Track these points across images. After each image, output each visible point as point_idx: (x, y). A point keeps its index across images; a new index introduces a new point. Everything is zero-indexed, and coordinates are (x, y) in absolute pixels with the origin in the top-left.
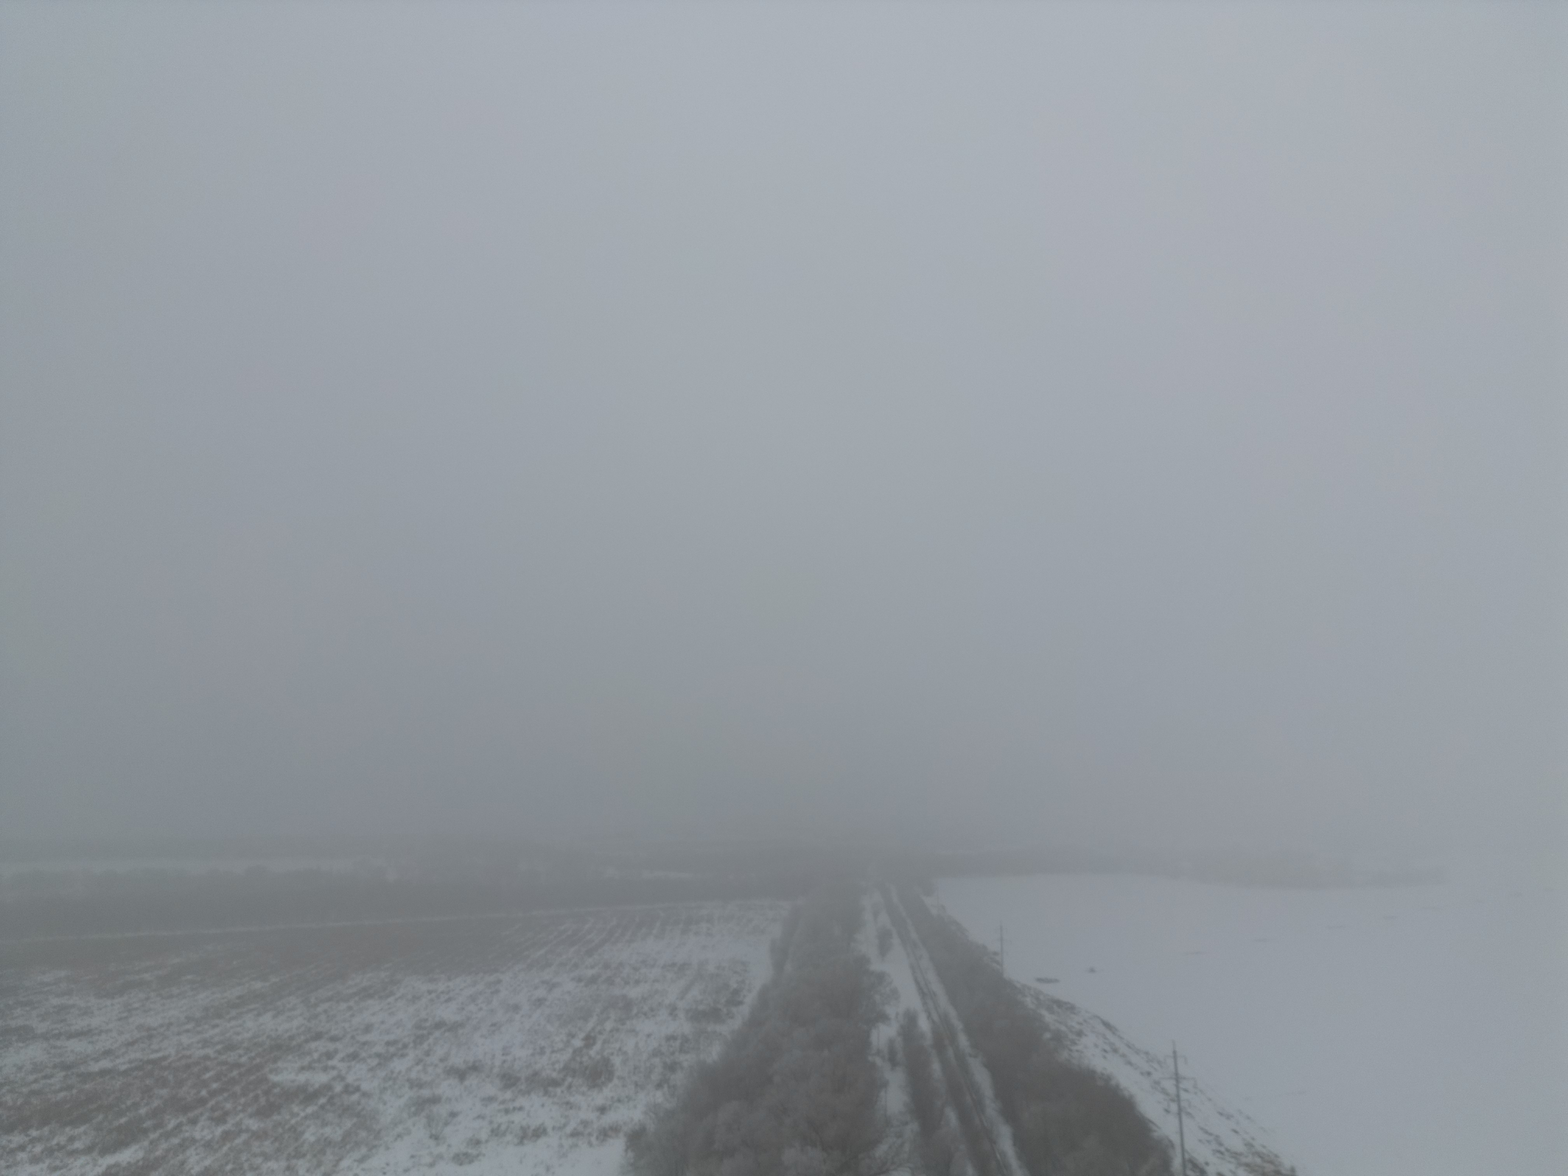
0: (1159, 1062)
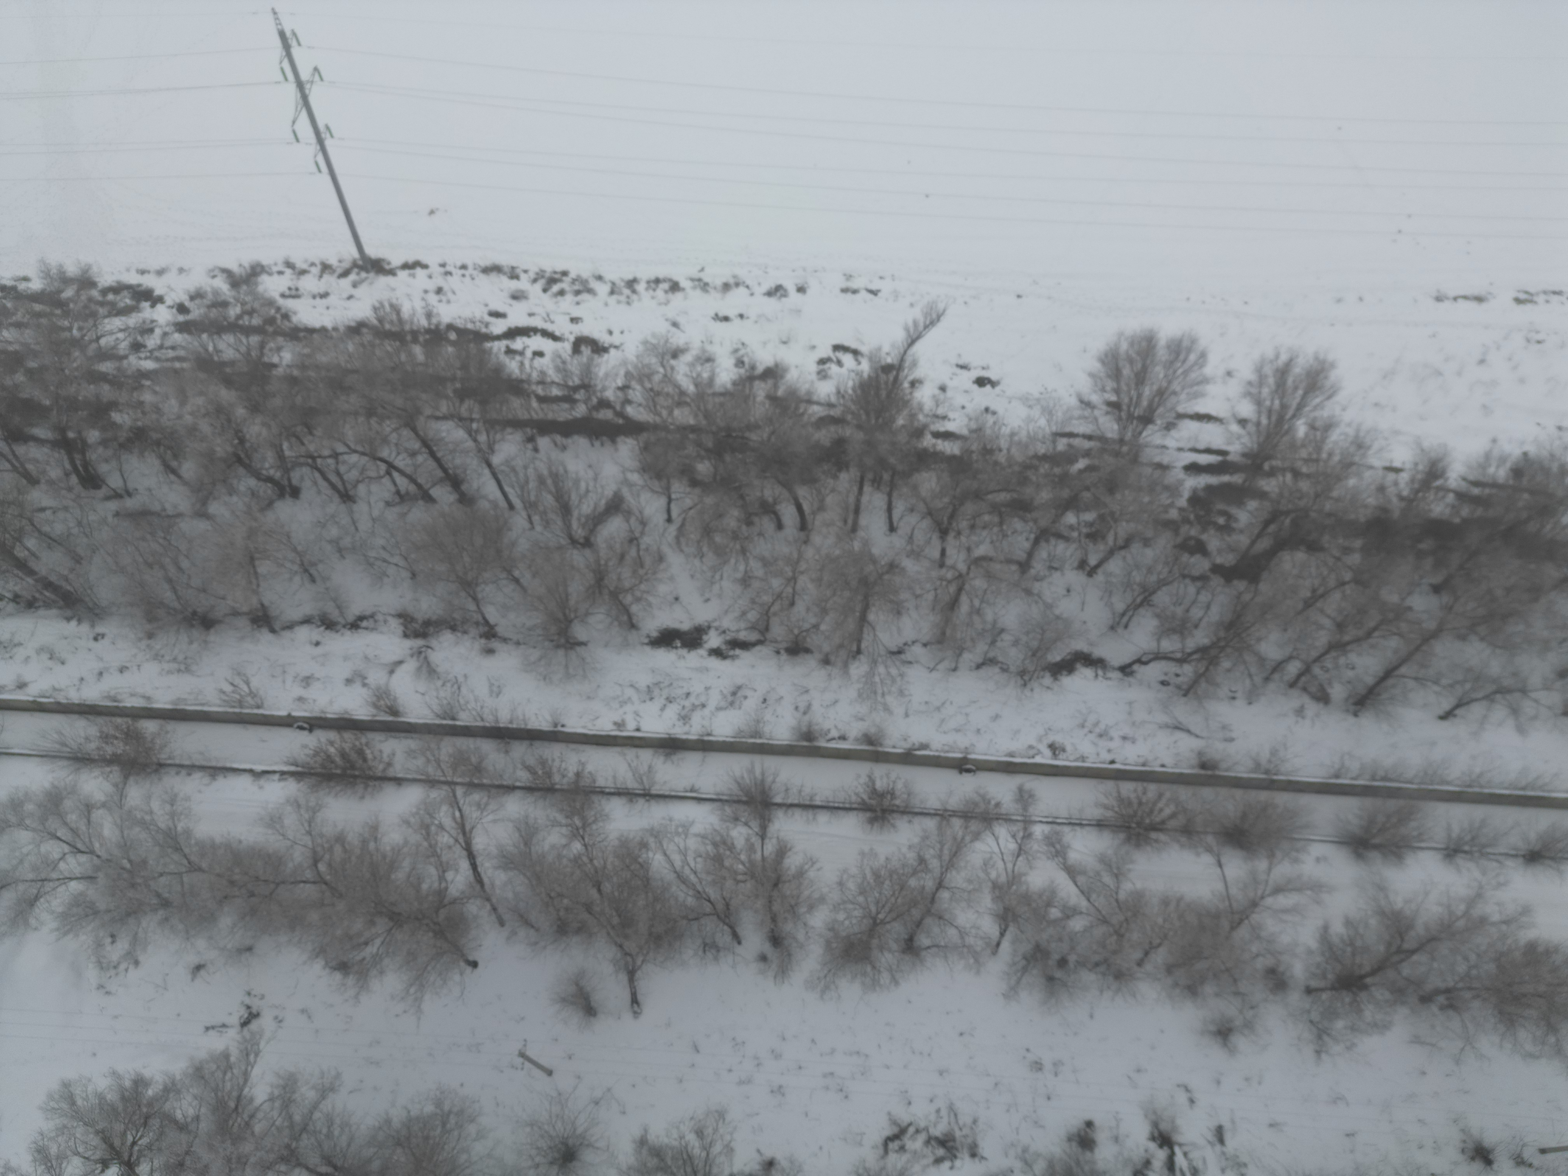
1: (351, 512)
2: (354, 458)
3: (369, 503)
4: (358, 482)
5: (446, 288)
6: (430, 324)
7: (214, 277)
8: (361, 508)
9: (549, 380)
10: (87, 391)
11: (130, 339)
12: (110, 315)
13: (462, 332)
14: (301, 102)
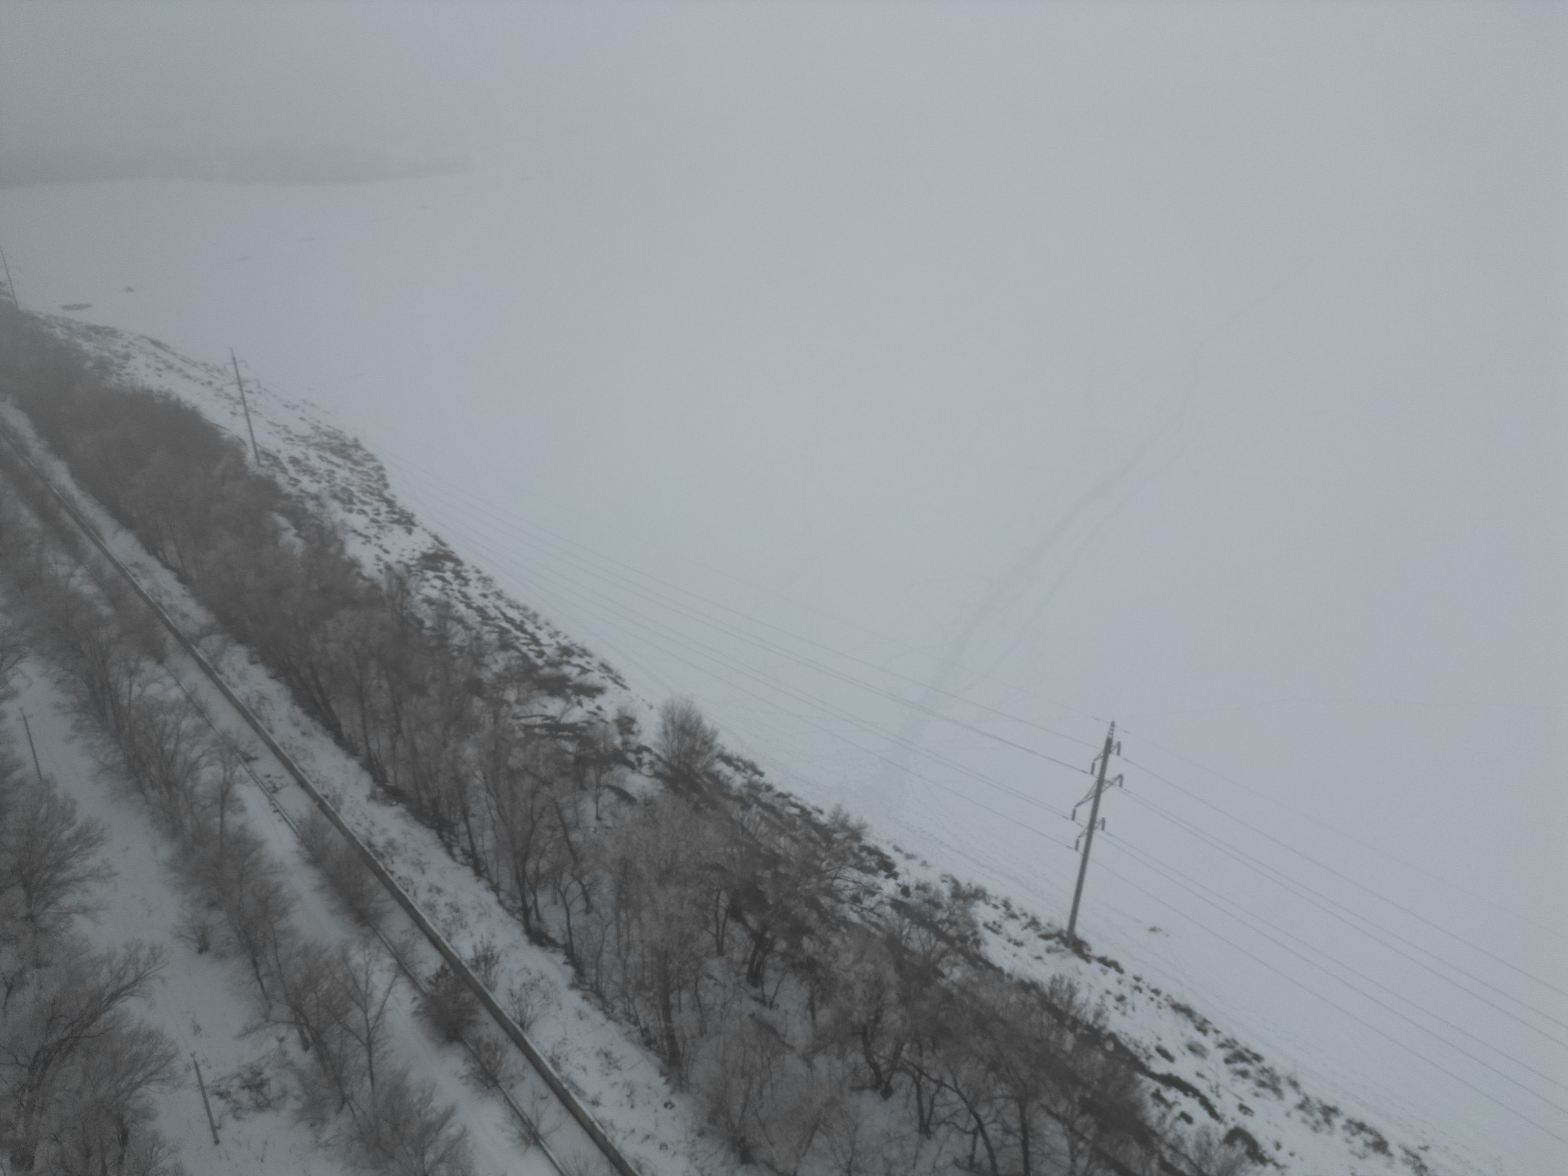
0: (219, 371)
1: (920, 1146)
2: (954, 1097)
3: (940, 1148)
4: (944, 1122)
5: (1129, 1000)
6: (1094, 1022)
7: (944, 881)
8: (931, 1147)
9: (1183, 1150)
10: (801, 910)
11: (855, 891)
12: (854, 866)
13: (1120, 1048)
14: (1094, 793)
